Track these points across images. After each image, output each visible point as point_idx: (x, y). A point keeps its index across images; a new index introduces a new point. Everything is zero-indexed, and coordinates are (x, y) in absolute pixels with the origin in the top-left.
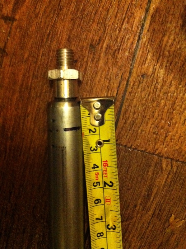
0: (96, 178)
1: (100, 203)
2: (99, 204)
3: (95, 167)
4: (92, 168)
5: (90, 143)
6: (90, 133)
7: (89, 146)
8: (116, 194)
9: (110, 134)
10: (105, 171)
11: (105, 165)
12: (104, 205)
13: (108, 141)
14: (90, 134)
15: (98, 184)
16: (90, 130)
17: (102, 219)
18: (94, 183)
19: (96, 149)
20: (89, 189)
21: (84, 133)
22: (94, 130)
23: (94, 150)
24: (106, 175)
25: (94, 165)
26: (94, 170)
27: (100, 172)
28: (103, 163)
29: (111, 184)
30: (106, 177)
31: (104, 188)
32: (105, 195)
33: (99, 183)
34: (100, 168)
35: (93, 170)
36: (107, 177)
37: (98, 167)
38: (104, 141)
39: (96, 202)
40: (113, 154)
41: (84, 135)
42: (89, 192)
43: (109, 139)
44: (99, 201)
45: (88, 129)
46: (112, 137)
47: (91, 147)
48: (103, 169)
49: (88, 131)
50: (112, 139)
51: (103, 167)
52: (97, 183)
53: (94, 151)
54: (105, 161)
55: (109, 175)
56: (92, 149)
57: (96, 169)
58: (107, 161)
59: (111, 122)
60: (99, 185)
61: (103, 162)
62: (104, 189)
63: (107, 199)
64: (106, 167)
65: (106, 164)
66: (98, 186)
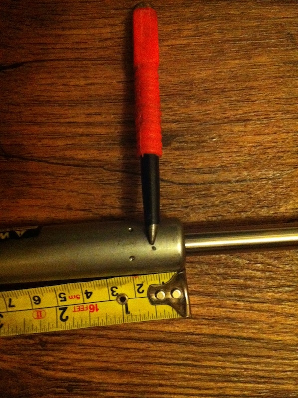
0: (72, 296)
1: (35, 304)
2: (33, 302)
3: (88, 294)
4: (86, 290)
5: (122, 286)
6: (137, 285)
7: (118, 285)
8: (51, 326)
9: (137, 313)
10: (83, 308)
11: (92, 307)
12: (33, 309)
13: (127, 312)
14: (135, 285)
15: (63, 299)
16: (141, 285)
17: (10, 306)
18: (64, 294)
19: (115, 293)
20: (56, 289)
21: (137, 278)
22: (140, 290)
23: (113, 291)
24: (76, 310)
25: (91, 293)
26: (84, 293)
27: (81, 301)
28: (94, 304)
29: (64, 317)
30: (73, 310)
31: (58, 308)
32: (46, 310)
33: (65, 300)
34: (87, 301)
35: (84, 291)
36: (75, 311)
37: (88, 297)
38: (126, 305)
39: (36, 298)
40: (109, 320)
41: (134, 278)
42: (50, 289)
43: (131, 313)
44: (38, 302)
45: (143, 282)
46: (134, 317)
47: (116, 288)
48: (85, 306)
49: (140, 283)
50: (130, 318)
51: (89, 305)
52: (65, 298)
53: (111, 292)
54: (98, 308)
55: (77, 315)
56: (114, 289)
57: (85, 295)
58: (97, 310)
59: (155, 315)
60: (61, 301)
61: (96, 305)
62: (56, 307)
63: (41, 312)
64: (89, 310)
65: (93, 309)
66: (60, 299)
